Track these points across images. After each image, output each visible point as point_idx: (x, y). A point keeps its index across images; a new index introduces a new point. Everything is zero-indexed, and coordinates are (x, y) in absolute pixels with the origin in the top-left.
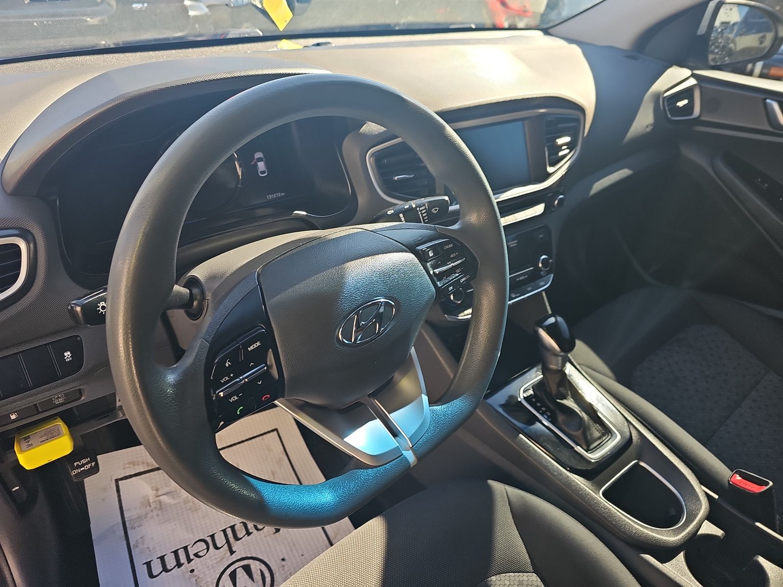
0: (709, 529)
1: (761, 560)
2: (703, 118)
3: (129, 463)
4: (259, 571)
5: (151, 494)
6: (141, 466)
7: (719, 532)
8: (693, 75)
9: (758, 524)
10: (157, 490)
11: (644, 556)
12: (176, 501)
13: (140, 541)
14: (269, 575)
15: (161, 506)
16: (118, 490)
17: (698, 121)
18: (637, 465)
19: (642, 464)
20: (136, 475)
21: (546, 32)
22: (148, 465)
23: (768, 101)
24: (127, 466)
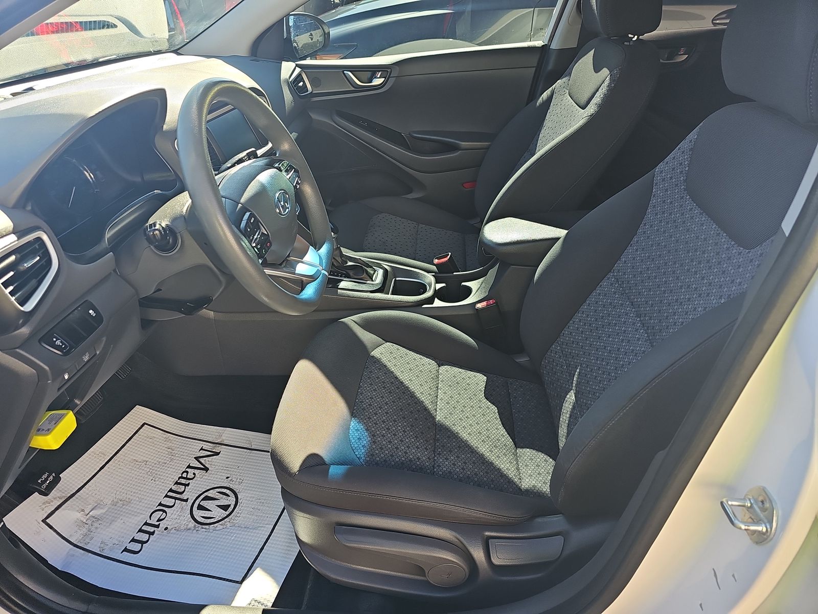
0: (439, 286)
1: (463, 284)
2: (314, 92)
3: (44, 503)
4: (217, 493)
5: (79, 515)
6: (55, 501)
7: (444, 285)
8: (297, 65)
9: (454, 273)
10: (83, 510)
11: (423, 306)
12: (106, 509)
13: (102, 545)
14: (228, 491)
15: (97, 519)
16: (51, 527)
17: (312, 95)
18: (395, 280)
19: (397, 279)
20: (57, 509)
21: (176, 52)
22: (60, 498)
23: (345, 72)
24: (44, 507)
